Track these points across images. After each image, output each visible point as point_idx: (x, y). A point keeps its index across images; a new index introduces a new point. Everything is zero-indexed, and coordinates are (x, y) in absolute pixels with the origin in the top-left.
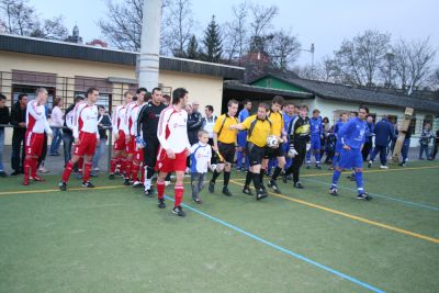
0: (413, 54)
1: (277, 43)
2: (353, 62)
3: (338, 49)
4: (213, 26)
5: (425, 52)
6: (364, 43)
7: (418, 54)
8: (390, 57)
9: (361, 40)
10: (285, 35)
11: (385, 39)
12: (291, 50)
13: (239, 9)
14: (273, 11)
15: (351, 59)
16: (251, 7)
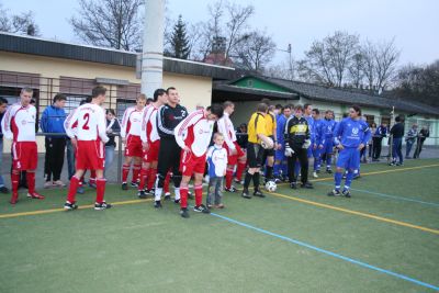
0: (379, 54)
1: (251, 43)
2: (323, 63)
3: (309, 49)
4: (180, 26)
5: (390, 54)
6: (334, 44)
7: (384, 55)
8: (358, 57)
9: (331, 40)
10: (260, 35)
11: (353, 40)
12: (265, 50)
13: (214, 9)
14: (249, 11)
15: (322, 60)
16: (228, 7)
